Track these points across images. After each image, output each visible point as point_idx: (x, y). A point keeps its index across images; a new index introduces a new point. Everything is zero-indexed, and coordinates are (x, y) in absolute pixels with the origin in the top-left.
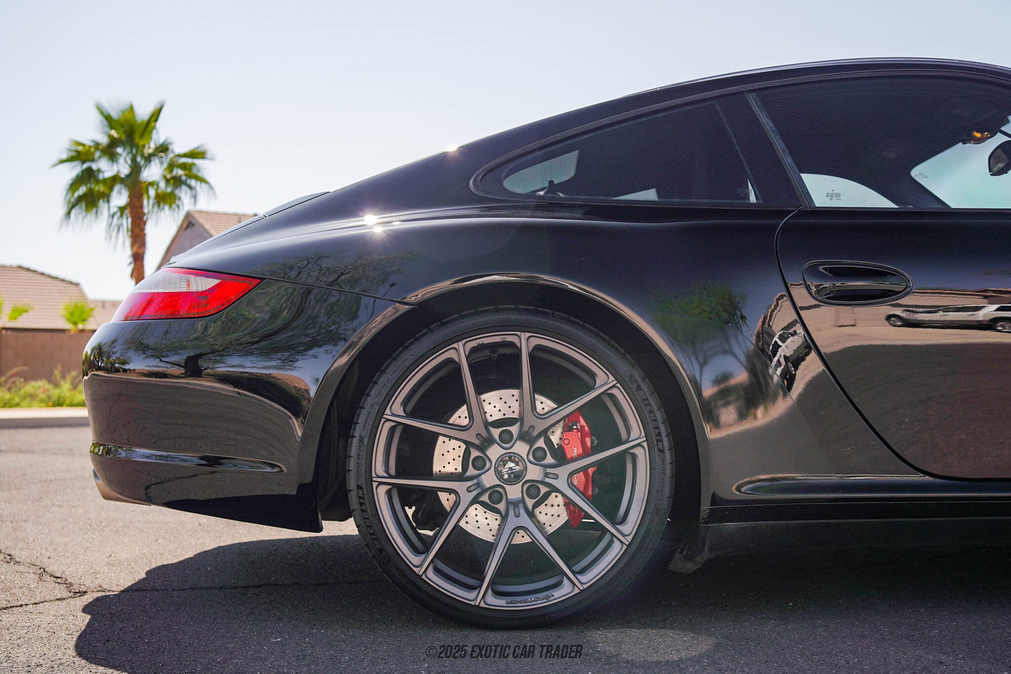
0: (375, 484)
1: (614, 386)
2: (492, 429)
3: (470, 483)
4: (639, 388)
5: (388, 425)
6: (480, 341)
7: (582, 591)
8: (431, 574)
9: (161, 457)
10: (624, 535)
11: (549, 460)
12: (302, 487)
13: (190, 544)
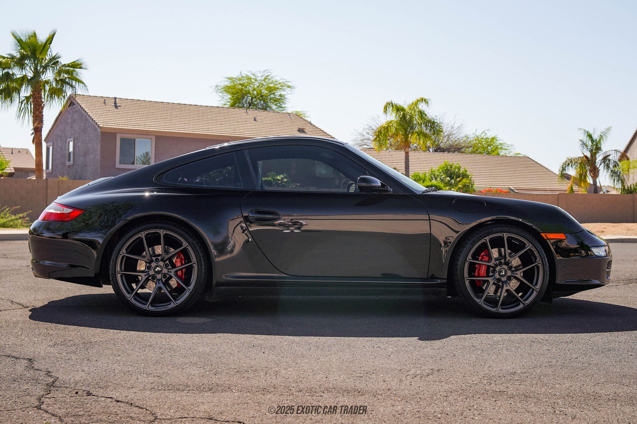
0: (117, 273)
1: (188, 246)
2: (153, 258)
3: (146, 274)
4: (195, 247)
5: (121, 256)
6: (148, 232)
7: (177, 306)
8: (133, 300)
9: (52, 264)
10: (189, 290)
11: (170, 267)
12: (96, 274)
13: (64, 295)
